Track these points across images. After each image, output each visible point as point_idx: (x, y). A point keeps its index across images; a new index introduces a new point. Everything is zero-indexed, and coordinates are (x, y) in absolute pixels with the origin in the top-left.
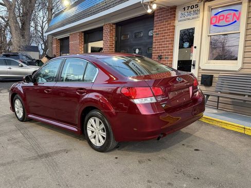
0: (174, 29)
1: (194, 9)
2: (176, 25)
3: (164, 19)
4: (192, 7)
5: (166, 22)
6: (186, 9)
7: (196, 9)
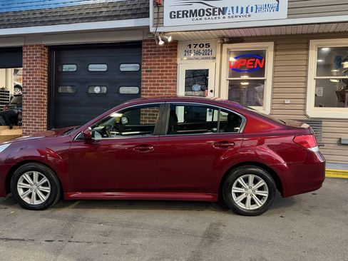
0: (176, 68)
1: (205, 48)
2: (178, 62)
3: (161, 54)
4: (202, 46)
5: (164, 57)
6: (193, 46)
7: (207, 49)
